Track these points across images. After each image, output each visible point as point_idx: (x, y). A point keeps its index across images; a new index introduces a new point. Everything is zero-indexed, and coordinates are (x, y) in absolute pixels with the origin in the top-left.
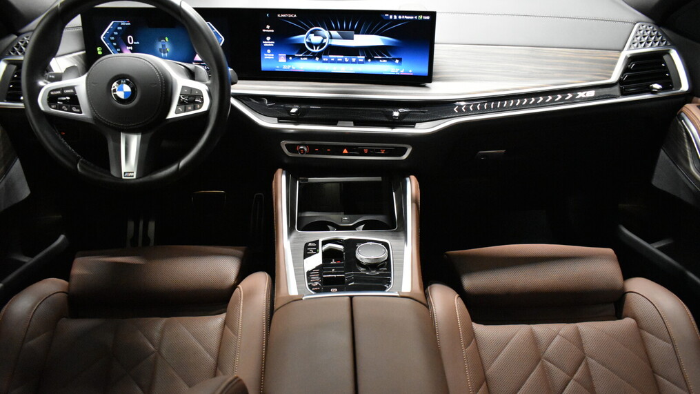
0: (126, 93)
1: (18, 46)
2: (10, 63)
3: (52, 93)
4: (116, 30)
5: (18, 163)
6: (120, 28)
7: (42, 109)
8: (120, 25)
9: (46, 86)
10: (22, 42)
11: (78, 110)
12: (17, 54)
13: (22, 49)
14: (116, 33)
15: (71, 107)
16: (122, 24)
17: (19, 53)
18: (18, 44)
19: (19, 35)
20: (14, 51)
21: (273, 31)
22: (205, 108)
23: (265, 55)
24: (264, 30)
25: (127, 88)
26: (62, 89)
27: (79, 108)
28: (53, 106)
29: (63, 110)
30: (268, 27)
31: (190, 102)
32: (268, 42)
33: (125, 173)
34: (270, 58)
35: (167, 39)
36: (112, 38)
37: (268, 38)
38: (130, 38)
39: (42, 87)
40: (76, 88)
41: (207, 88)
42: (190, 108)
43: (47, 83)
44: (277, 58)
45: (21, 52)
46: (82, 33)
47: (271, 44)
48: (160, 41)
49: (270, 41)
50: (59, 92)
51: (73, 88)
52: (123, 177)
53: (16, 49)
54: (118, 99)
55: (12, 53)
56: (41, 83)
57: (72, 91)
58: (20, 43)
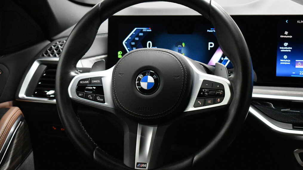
0: (149, 84)
1: (51, 49)
2: (42, 63)
3: (81, 82)
4: (138, 36)
5: (31, 156)
6: (141, 34)
7: (71, 96)
8: (141, 31)
9: (77, 77)
10: (54, 46)
11: (102, 100)
12: (49, 56)
13: (53, 51)
14: (137, 39)
15: (96, 97)
16: (144, 30)
17: (51, 55)
18: (51, 48)
19: (52, 41)
20: (47, 53)
21: (291, 37)
22: (225, 102)
23: (281, 60)
24: (282, 36)
25: (151, 79)
26: (90, 79)
27: (103, 98)
28: (80, 95)
29: (89, 99)
30: (286, 33)
31: (210, 96)
32: (286, 48)
33: (138, 163)
34: (286, 63)
35: (183, 44)
36: (133, 43)
37: (286, 44)
38: (149, 44)
39: (73, 77)
40: (102, 78)
41: (229, 82)
42: (209, 102)
43: (78, 74)
44: (293, 64)
45: (52, 54)
46: (107, 39)
47: (289, 49)
48: (177, 46)
49: (288, 46)
50: (87, 82)
51: (100, 78)
52: (136, 168)
53: (49, 51)
54: (142, 90)
55: (45, 55)
56: (73, 73)
57: (99, 81)
58: (53, 47)
